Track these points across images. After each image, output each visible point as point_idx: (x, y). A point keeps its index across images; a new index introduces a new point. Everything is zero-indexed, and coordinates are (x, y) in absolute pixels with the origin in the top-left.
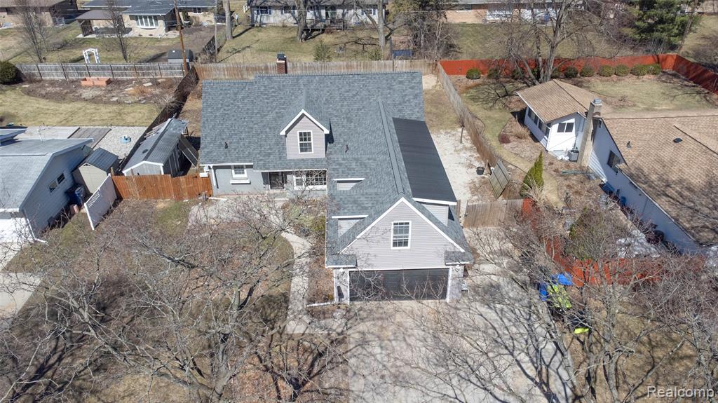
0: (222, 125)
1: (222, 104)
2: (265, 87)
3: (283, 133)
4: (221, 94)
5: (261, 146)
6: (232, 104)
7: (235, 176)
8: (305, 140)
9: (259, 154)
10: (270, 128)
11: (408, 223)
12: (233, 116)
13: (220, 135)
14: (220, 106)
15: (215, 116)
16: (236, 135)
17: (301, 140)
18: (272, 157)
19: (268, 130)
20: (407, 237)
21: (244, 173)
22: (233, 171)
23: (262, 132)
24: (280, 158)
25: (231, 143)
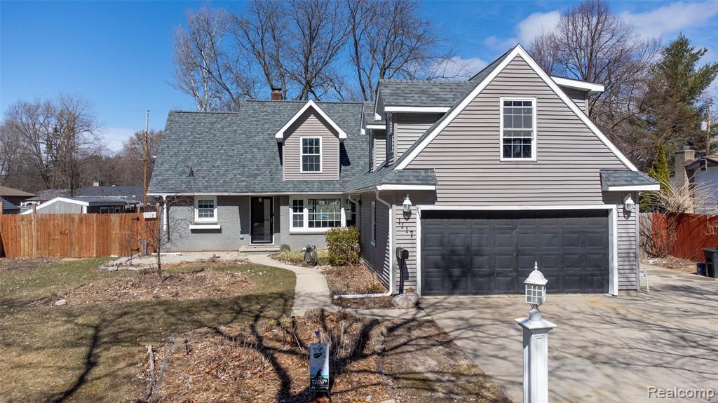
0: (189, 152)
1: (192, 132)
2: (254, 110)
3: (280, 135)
4: (192, 123)
5: (244, 166)
6: (206, 132)
7: (197, 219)
8: (311, 151)
9: (239, 174)
10: (259, 149)
11: (529, 103)
12: (206, 144)
13: (184, 162)
14: (189, 133)
15: (181, 144)
16: (207, 162)
17: (305, 151)
18: (259, 178)
19: (255, 150)
20: (529, 133)
21: (212, 216)
22: (197, 211)
23: (246, 152)
24: (272, 180)
25: (198, 171)
